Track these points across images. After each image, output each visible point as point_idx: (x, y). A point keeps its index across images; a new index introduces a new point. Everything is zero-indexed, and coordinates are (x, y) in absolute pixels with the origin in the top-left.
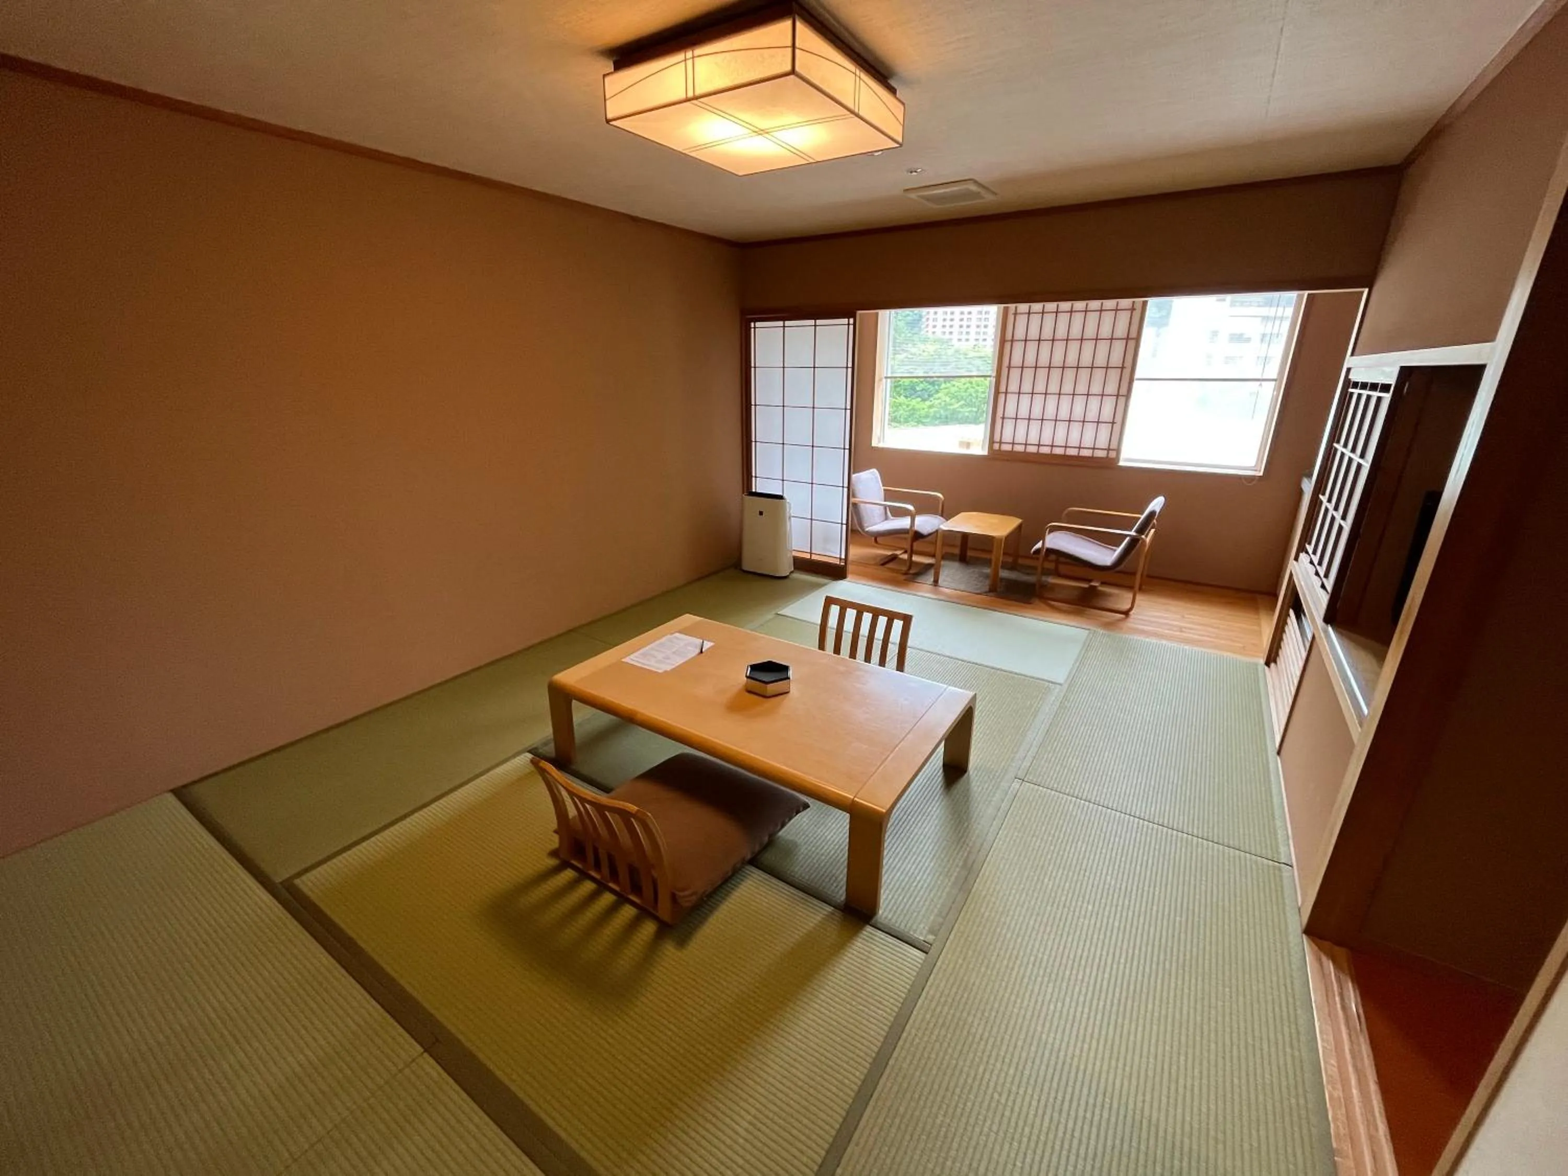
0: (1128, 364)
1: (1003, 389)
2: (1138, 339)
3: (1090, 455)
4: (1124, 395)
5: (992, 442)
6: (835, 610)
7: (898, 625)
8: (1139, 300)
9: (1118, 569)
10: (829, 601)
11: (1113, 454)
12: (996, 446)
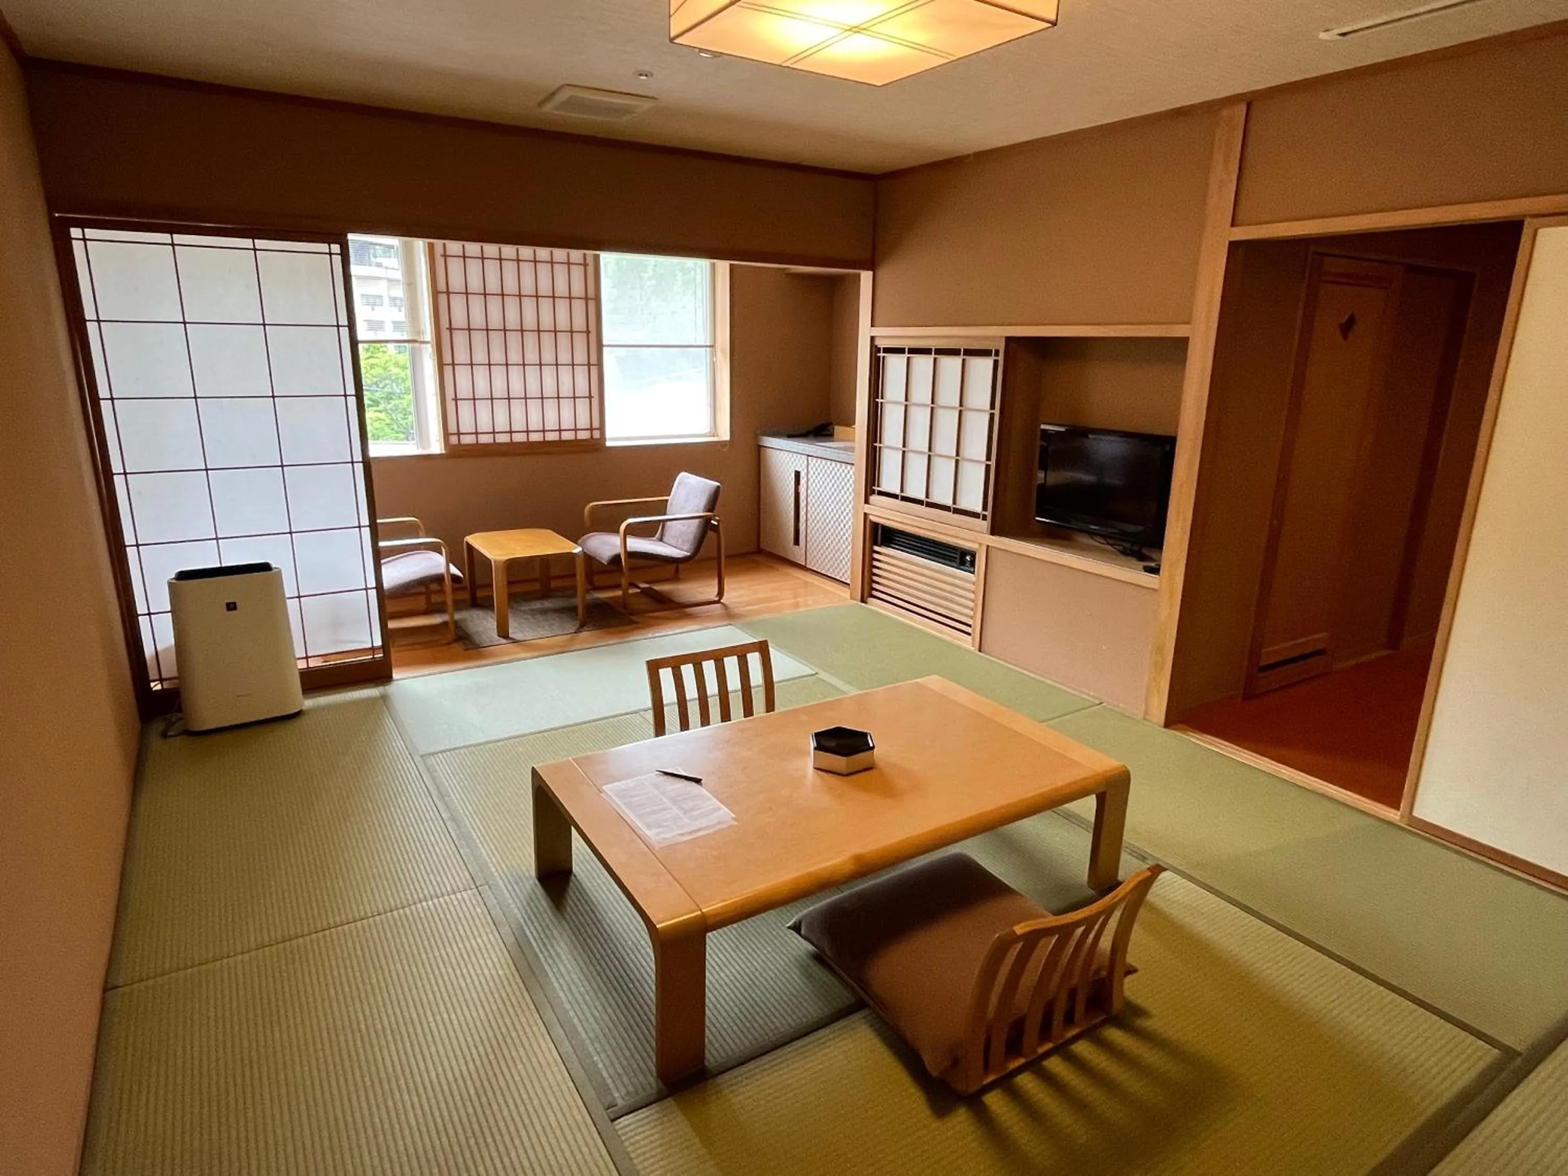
0: (592, 328)
1: (447, 359)
2: (597, 299)
3: (573, 438)
4: (596, 365)
5: (446, 434)
6: (666, 674)
7: (754, 659)
8: (590, 253)
9: (696, 558)
10: (654, 667)
11: (597, 435)
12: (454, 440)
